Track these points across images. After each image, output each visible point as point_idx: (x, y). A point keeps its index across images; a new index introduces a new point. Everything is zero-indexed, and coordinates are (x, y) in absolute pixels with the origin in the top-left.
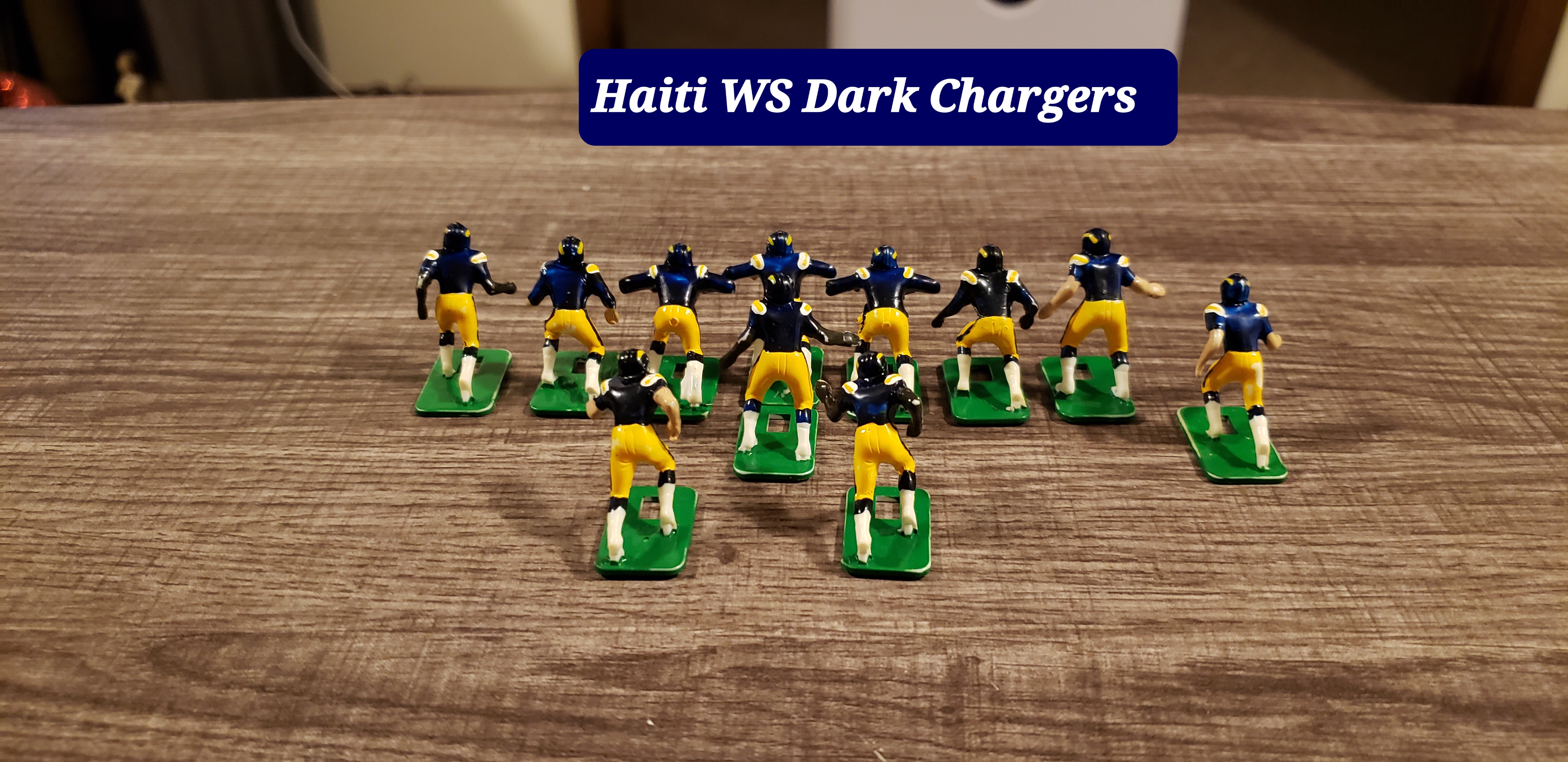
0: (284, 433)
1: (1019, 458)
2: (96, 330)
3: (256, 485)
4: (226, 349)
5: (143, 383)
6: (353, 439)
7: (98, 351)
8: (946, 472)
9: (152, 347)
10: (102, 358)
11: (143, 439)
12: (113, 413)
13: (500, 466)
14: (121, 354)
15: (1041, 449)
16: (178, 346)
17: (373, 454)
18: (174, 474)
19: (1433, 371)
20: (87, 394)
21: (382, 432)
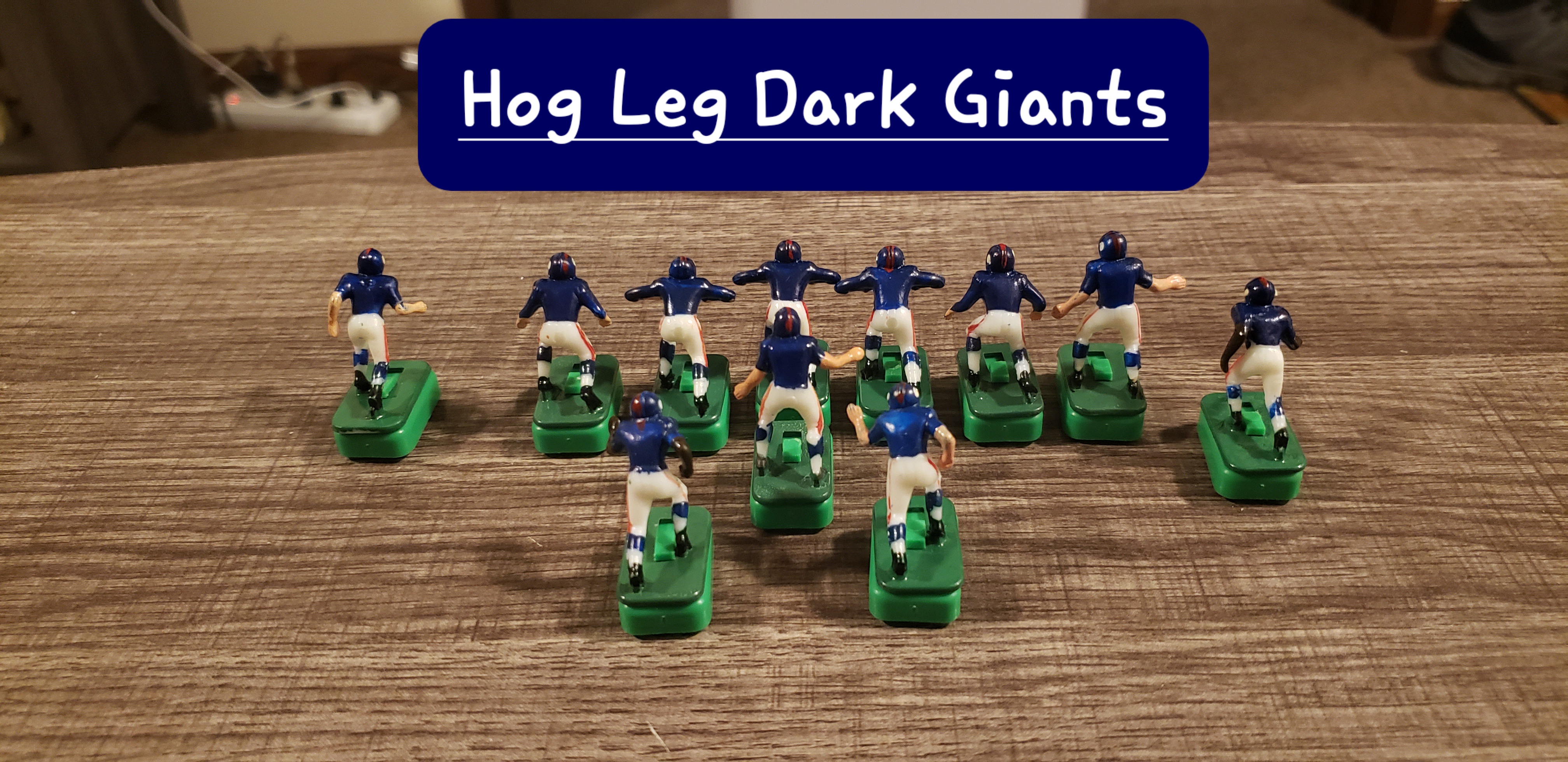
0: (235, 632)
1: (1036, 646)
2: (33, 491)
3: (205, 709)
4: (173, 514)
5: (83, 565)
6: (310, 638)
7: (36, 520)
8: (955, 669)
9: (94, 512)
10: (40, 530)
11: (81, 645)
12: (50, 608)
13: (467, 674)
14: (61, 523)
15: (1059, 634)
16: (122, 511)
17: (331, 660)
18: (115, 696)
19: (1486, 507)
20: (22, 582)
21: (340, 628)
